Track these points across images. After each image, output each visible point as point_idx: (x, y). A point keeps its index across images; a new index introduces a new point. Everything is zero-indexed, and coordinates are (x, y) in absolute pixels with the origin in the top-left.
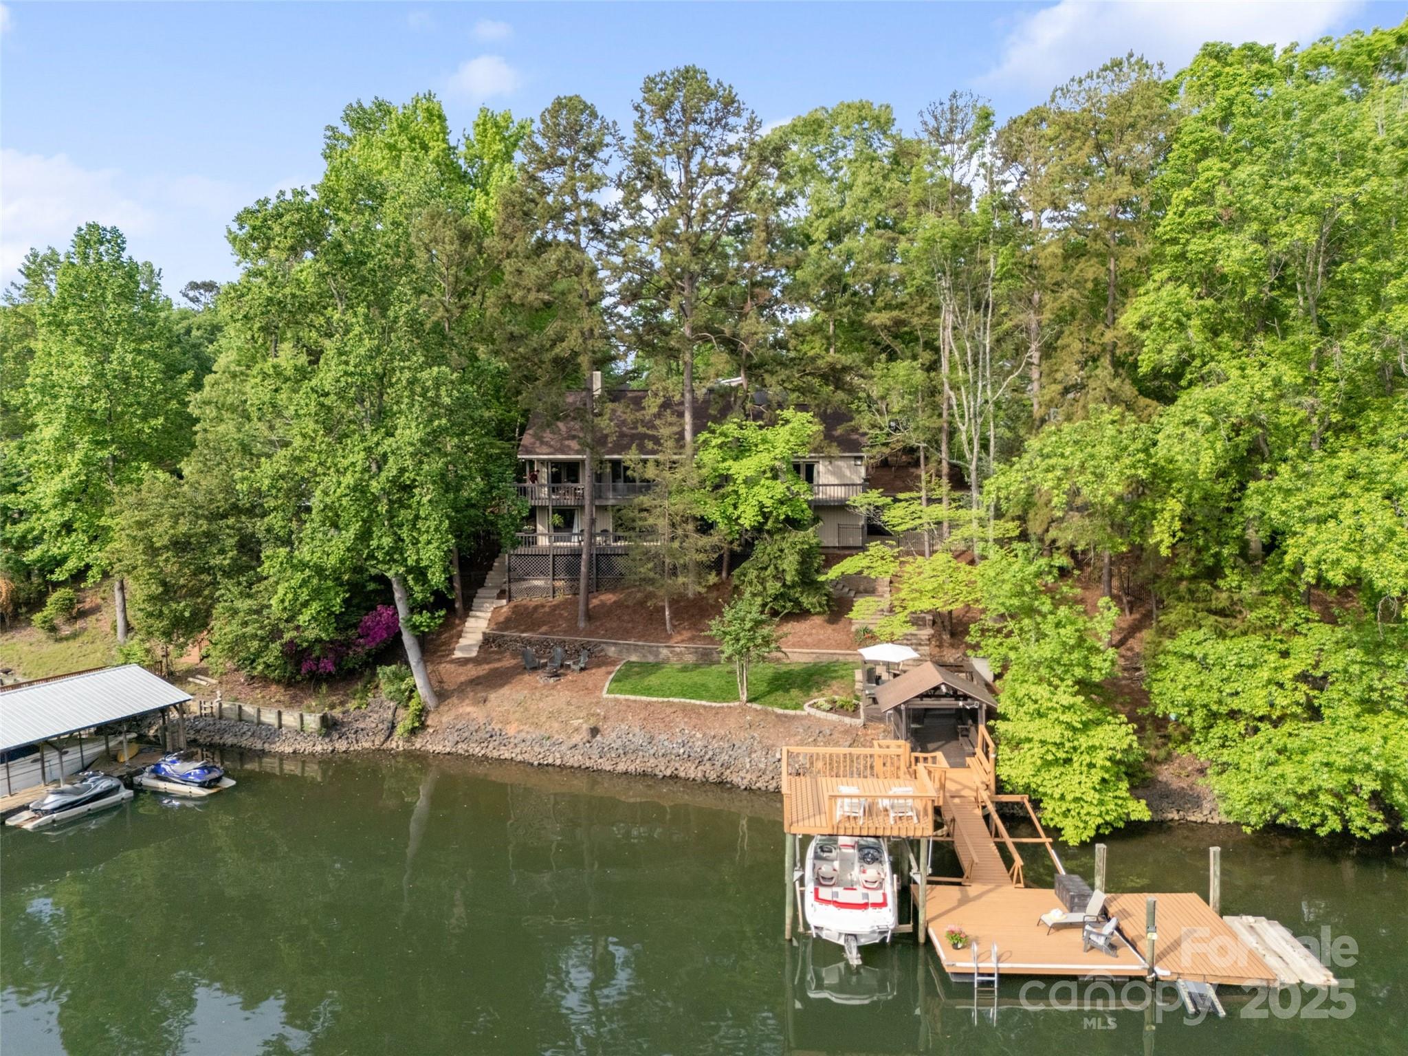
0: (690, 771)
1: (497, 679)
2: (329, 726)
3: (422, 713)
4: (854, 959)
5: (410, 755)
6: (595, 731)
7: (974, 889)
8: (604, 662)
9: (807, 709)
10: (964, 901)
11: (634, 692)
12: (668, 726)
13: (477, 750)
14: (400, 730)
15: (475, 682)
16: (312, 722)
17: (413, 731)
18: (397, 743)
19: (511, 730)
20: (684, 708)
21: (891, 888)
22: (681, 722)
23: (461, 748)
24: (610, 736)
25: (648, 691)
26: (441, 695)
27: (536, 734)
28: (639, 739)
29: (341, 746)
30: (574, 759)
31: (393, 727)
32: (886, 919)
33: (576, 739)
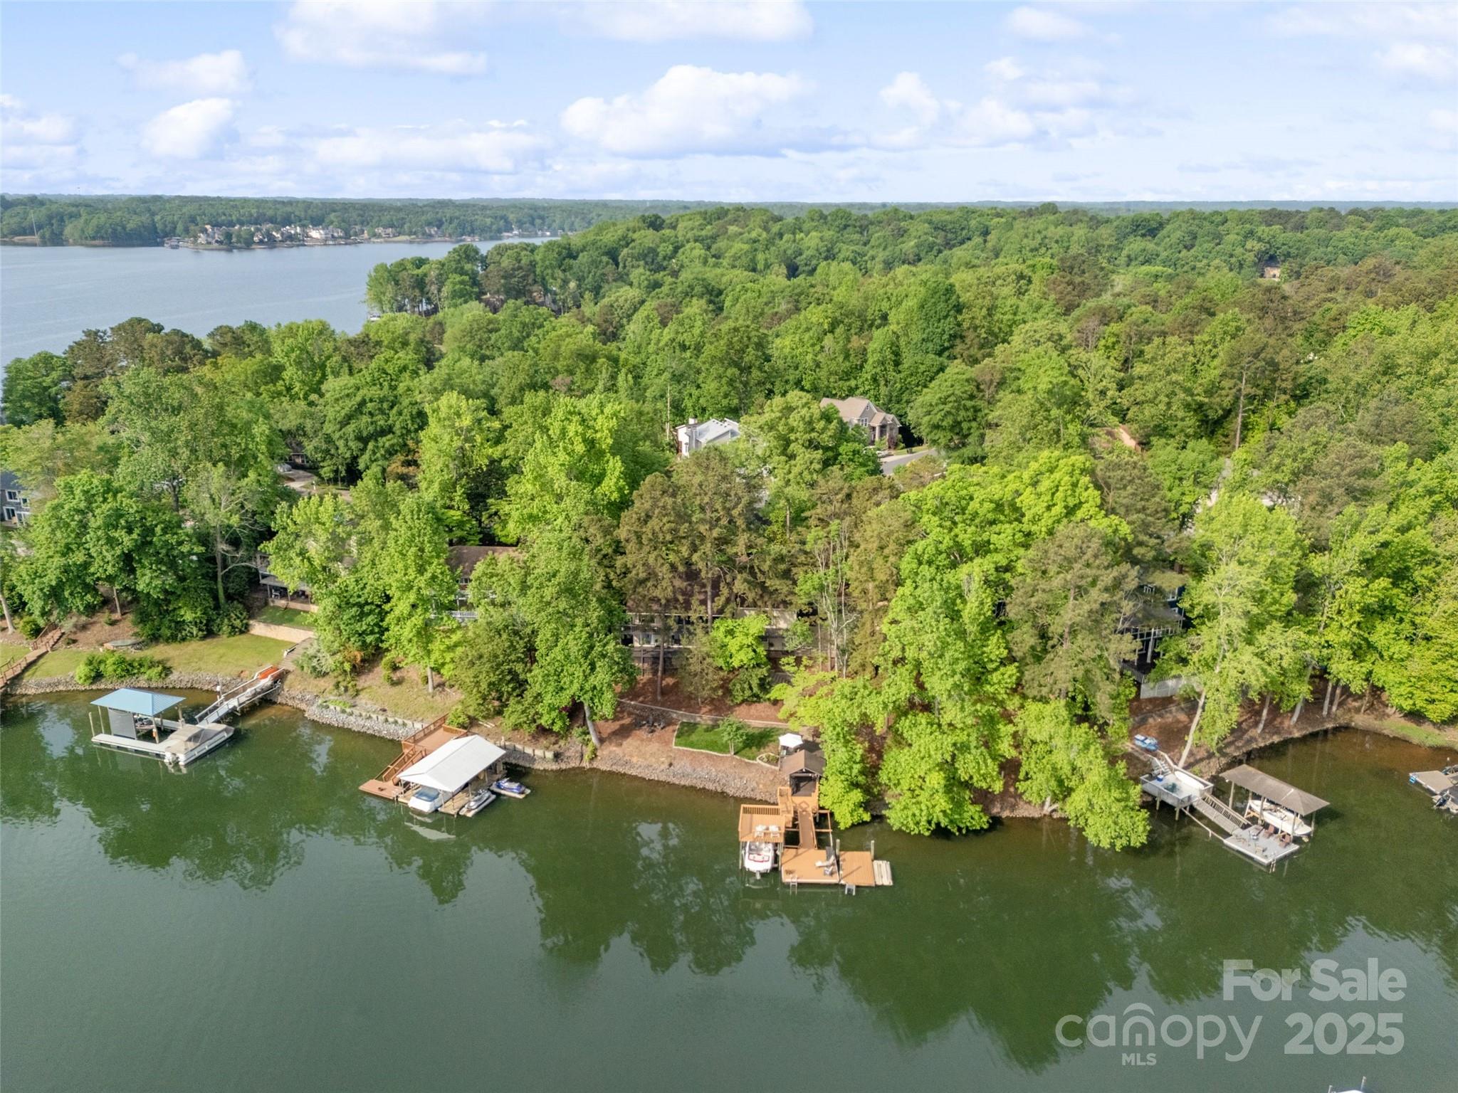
0: (710, 786)
1: (623, 733)
2: (557, 756)
3: (594, 752)
4: (758, 877)
5: (592, 770)
6: (671, 765)
7: (800, 851)
8: (670, 723)
9: (758, 761)
10: (796, 855)
11: (686, 745)
12: (701, 764)
13: (622, 770)
14: (586, 757)
15: (615, 733)
16: (550, 755)
17: (592, 759)
18: (586, 764)
19: (634, 760)
20: (708, 756)
21: (771, 854)
22: (706, 763)
23: (614, 768)
24: (677, 767)
25: (692, 745)
26: (601, 741)
27: (645, 763)
28: (689, 770)
29: (563, 766)
30: (663, 778)
31: (582, 756)
32: (767, 866)
33: (663, 767)
